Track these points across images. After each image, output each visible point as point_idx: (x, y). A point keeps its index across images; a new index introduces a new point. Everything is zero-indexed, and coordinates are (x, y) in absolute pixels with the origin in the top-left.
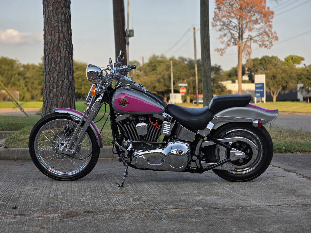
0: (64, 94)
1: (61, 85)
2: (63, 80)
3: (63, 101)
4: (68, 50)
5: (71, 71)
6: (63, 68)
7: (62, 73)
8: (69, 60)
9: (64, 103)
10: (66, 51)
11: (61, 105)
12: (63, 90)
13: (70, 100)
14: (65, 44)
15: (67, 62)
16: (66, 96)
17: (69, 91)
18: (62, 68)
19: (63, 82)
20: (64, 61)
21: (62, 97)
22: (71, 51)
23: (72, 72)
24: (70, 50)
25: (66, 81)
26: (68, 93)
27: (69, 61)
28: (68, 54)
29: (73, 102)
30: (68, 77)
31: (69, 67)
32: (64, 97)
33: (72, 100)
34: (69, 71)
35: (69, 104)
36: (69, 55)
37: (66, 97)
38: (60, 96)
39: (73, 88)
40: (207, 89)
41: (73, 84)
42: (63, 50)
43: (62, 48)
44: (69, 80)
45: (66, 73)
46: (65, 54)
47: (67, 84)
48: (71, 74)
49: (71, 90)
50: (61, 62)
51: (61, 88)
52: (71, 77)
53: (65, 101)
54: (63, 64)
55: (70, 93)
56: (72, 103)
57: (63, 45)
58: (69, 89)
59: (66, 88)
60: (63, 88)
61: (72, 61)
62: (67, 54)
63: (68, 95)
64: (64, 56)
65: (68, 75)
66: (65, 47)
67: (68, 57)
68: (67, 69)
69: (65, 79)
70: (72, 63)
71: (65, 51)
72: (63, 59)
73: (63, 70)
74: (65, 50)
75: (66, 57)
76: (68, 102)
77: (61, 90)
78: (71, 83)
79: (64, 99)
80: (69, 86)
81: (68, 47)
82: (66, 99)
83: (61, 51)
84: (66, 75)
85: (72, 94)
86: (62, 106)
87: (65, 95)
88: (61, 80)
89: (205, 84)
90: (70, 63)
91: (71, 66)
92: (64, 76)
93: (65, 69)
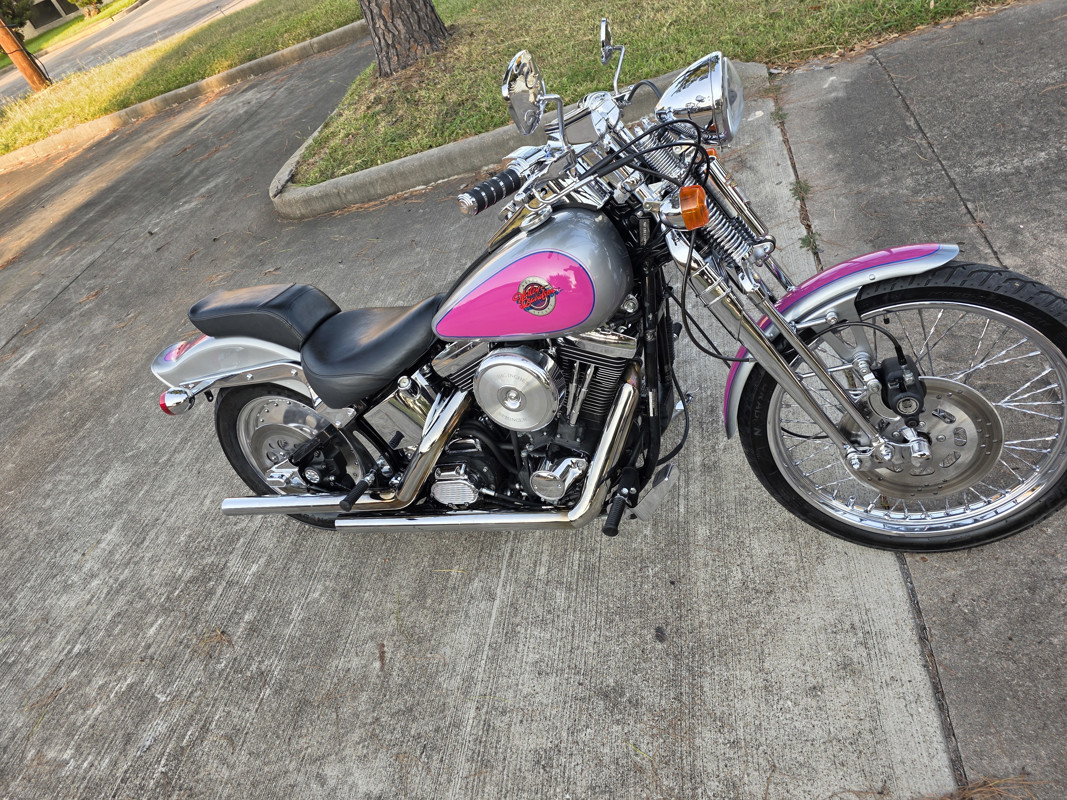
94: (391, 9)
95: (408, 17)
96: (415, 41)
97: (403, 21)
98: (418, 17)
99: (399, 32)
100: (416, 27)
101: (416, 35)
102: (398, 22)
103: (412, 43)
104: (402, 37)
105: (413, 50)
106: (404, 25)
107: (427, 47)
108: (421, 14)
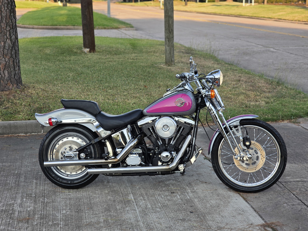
0: (6, 55)
1: (3, 46)
2: (5, 40)
3: (5, 63)
4: (10, 8)
5: (13, 30)
6: (5, 28)
7: (4, 33)
8: (11, 18)
9: (6, 65)
10: (8, 10)
11: (4, 67)
12: (6, 51)
13: (14, 61)
14: (6, 3)
15: (9, 21)
16: (9, 57)
17: (12, 52)
18: (3, 28)
19: (5, 43)
20: (5, 21)
21: (5, 59)
22: (13, 9)
23: (15, 31)
24: (11, 8)
25: (8, 41)
26: (11, 54)
27: (11, 20)
28: (10, 12)
29: (17, 63)
30: (11, 37)
31: (11, 27)
32: (6, 59)
33: (15, 61)
34: (11, 31)
35: (12, 65)
36: (10, 14)
37: (9, 59)
38: (2, 57)
39: (17, 48)
40: (169, 30)
41: (17, 44)
42: (4, 9)
43: (3, 7)
44: (11, 40)
45: (8, 33)
46: (6, 13)
47: (9, 45)
48: (14, 34)
49: (14, 51)
50: (2, 22)
51: (3, 49)
52: (13, 37)
53: (8, 63)
54: (4, 24)
55: (13, 54)
56: (15, 64)
57: (4, 3)
58: (12, 50)
59: (9, 49)
60: (5, 49)
61: (14, 19)
62: (8, 13)
63: (11, 56)
64: (5, 15)
65: (10, 35)
66: (6, 5)
67: (10, 16)
68: (9, 29)
69: (8, 40)
70: (14, 22)
71: (6, 10)
72: (4, 19)
73: (5, 30)
74: (6, 8)
75: (8, 17)
76: (11, 63)
77: (3, 51)
78: (14, 44)
79: (6, 61)
80: (12, 47)
81: (9, 5)
82: (9, 60)
83: (2, 10)
84: (8, 36)
85: (15, 55)
86: (5, 69)
87: (7, 57)
88: (2, 41)
89: (167, 25)
90: (12, 22)
91: (14, 25)
92: (5, 37)
93: (7, 29)
94: (5, 66)
95: (11, 72)
96: (11, 81)
97: (8, 72)
98: (15, 72)
99: (5, 76)
100: (13, 76)
101: (12, 80)
102: (6, 72)
103: (9, 82)
104: (6, 78)
105: (8, 85)
106: (8, 74)
107: (15, 86)
108: (16, 72)
